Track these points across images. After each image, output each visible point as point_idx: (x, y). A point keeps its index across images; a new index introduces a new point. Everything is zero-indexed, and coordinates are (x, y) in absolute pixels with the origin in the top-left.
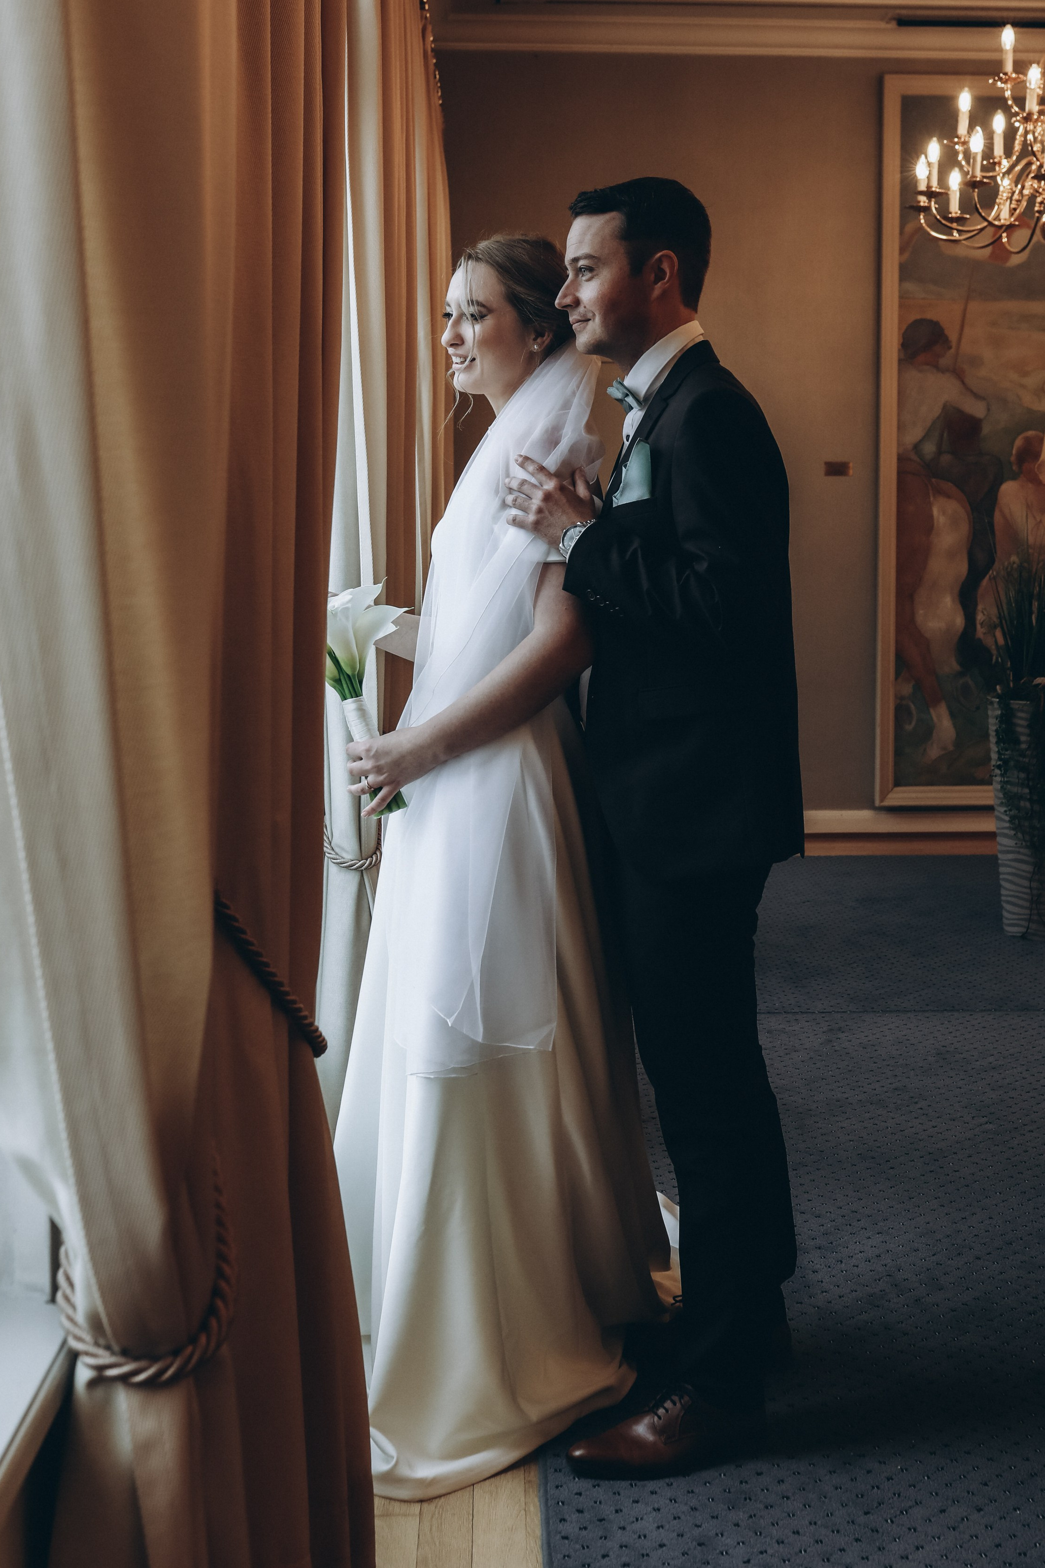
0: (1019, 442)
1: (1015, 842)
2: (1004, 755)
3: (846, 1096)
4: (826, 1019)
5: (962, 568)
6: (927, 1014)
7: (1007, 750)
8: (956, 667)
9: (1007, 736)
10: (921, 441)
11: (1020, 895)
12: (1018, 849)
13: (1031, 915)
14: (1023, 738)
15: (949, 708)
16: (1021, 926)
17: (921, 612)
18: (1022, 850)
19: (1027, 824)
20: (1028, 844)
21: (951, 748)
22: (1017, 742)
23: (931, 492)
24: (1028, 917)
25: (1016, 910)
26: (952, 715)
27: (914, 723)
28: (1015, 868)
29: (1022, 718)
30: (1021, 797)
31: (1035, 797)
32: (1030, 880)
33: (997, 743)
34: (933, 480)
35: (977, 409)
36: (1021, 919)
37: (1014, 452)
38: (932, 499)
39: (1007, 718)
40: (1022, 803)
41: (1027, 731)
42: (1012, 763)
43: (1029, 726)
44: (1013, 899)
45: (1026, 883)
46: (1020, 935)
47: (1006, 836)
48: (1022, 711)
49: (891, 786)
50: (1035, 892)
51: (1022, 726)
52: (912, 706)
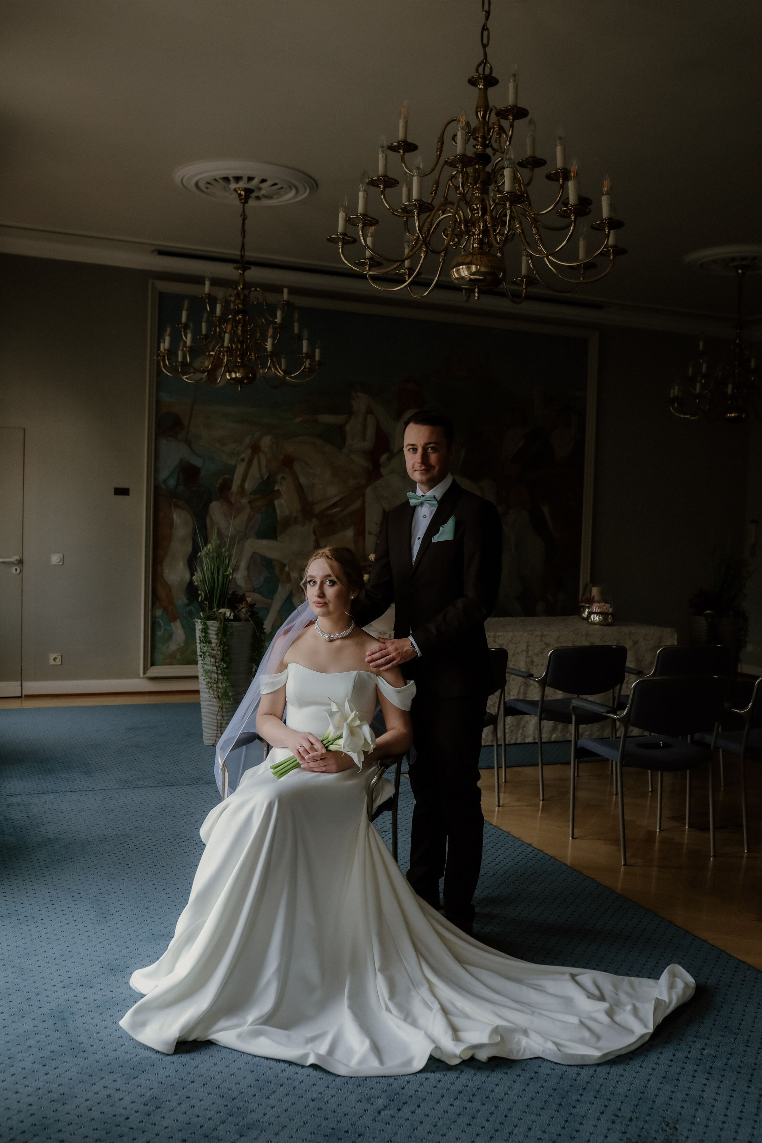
0: (220, 481)
1: (209, 695)
2: (204, 649)
3: (109, 832)
4: (102, 793)
5: (189, 548)
6: (157, 788)
7: (205, 647)
8: (186, 601)
9: (206, 640)
10: (167, 478)
11: (212, 723)
12: (210, 699)
13: (217, 734)
14: (213, 641)
15: (181, 623)
16: (212, 740)
17: (167, 571)
18: (213, 700)
19: (215, 686)
20: (216, 696)
21: (183, 645)
22: (210, 642)
23: (173, 507)
24: (216, 735)
25: (209, 731)
26: (183, 627)
27: (162, 631)
28: (209, 709)
29: (212, 630)
30: (212, 672)
31: (219, 672)
32: (217, 715)
33: (200, 643)
34: (174, 500)
35: (197, 462)
36: (213, 736)
37: (218, 486)
38: (173, 510)
39: (205, 630)
40: (213, 675)
41: (215, 637)
42: (207, 654)
43: (217, 634)
44: (209, 726)
45: (215, 717)
46: (212, 744)
47: (205, 692)
48: (213, 626)
49: (149, 666)
50: (219, 722)
51: (213, 634)
52: (161, 622)
